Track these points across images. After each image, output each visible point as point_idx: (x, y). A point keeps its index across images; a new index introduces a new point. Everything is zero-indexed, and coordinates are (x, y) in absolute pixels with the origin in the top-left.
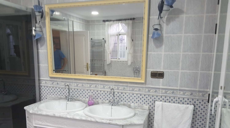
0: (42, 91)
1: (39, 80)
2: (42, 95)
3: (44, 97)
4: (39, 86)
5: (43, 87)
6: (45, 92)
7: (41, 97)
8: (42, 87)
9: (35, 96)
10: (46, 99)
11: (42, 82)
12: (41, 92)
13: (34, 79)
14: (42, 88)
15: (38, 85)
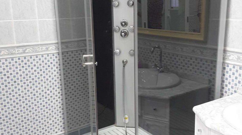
0: (227, 76)
1: (225, 51)
2: (226, 82)
3: (230, 88)
4: (224, 63)
5: (231, 67)
6: (233, 77)
7: (224, 86)
8: (228, 66)
9: (212, 81)
10: (235, 92)
11: (230, 56)
12: (225, 77)
13: (216, 50)
14: (227, 69)
15: (222, 61)
